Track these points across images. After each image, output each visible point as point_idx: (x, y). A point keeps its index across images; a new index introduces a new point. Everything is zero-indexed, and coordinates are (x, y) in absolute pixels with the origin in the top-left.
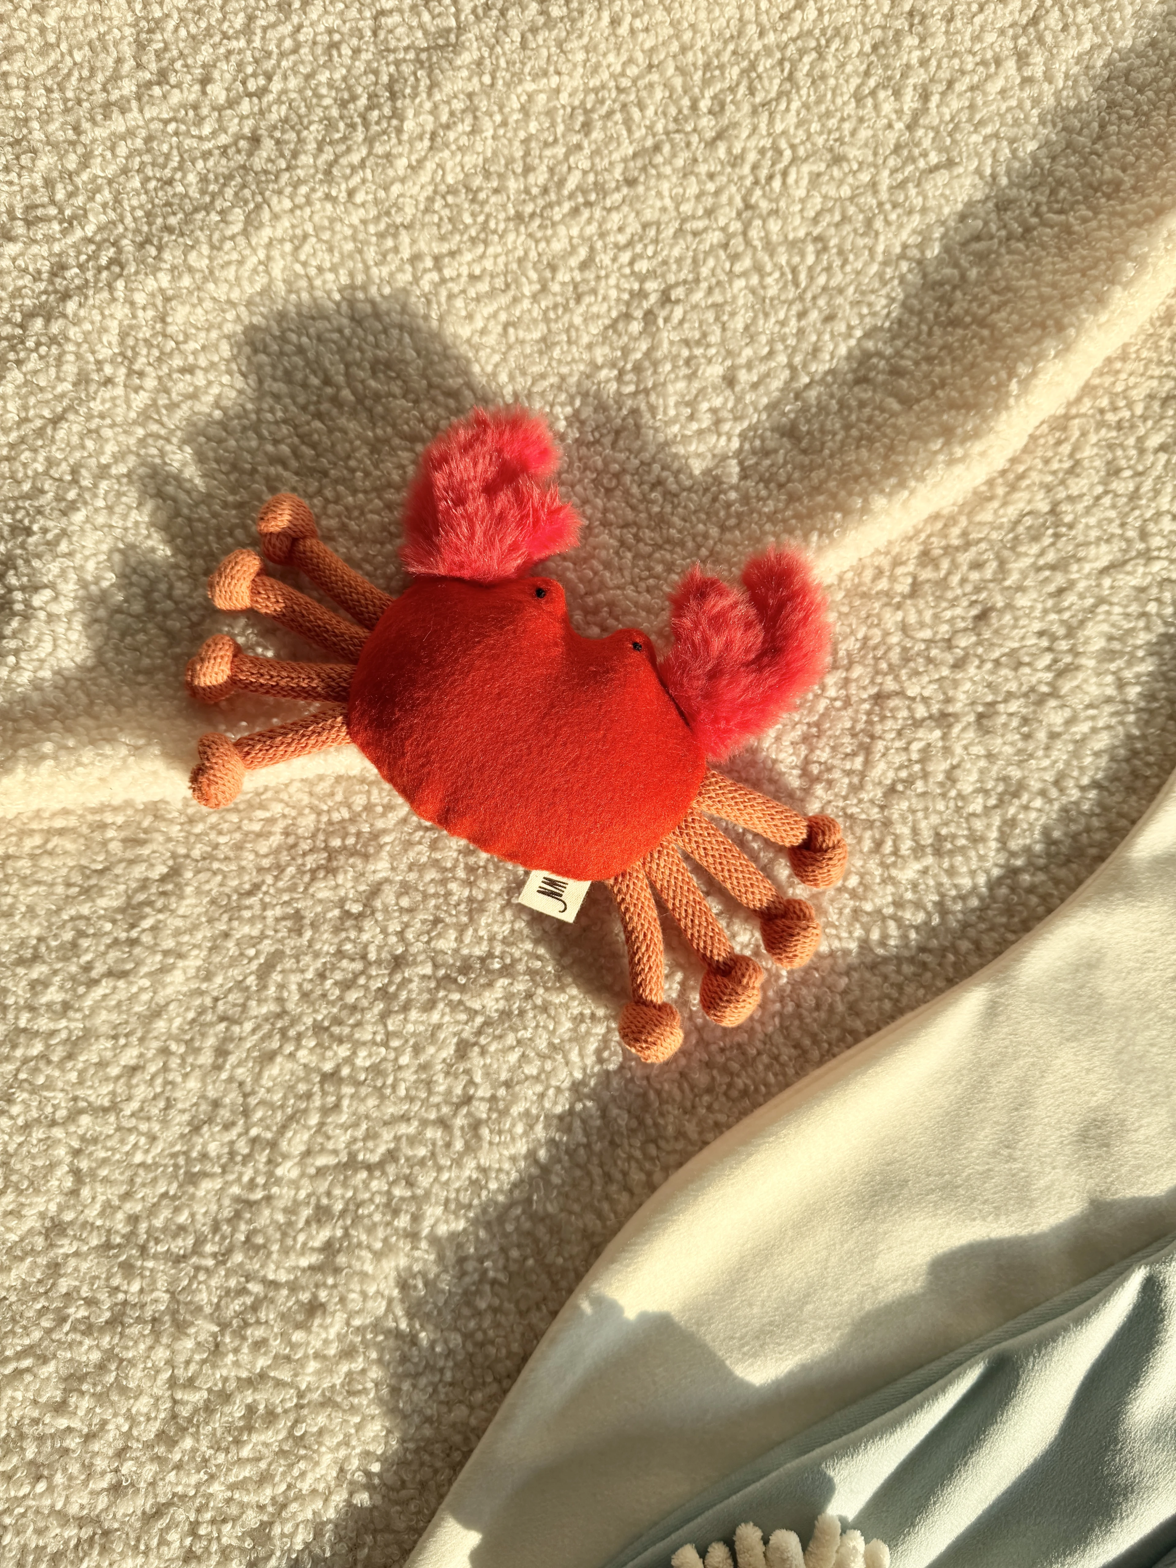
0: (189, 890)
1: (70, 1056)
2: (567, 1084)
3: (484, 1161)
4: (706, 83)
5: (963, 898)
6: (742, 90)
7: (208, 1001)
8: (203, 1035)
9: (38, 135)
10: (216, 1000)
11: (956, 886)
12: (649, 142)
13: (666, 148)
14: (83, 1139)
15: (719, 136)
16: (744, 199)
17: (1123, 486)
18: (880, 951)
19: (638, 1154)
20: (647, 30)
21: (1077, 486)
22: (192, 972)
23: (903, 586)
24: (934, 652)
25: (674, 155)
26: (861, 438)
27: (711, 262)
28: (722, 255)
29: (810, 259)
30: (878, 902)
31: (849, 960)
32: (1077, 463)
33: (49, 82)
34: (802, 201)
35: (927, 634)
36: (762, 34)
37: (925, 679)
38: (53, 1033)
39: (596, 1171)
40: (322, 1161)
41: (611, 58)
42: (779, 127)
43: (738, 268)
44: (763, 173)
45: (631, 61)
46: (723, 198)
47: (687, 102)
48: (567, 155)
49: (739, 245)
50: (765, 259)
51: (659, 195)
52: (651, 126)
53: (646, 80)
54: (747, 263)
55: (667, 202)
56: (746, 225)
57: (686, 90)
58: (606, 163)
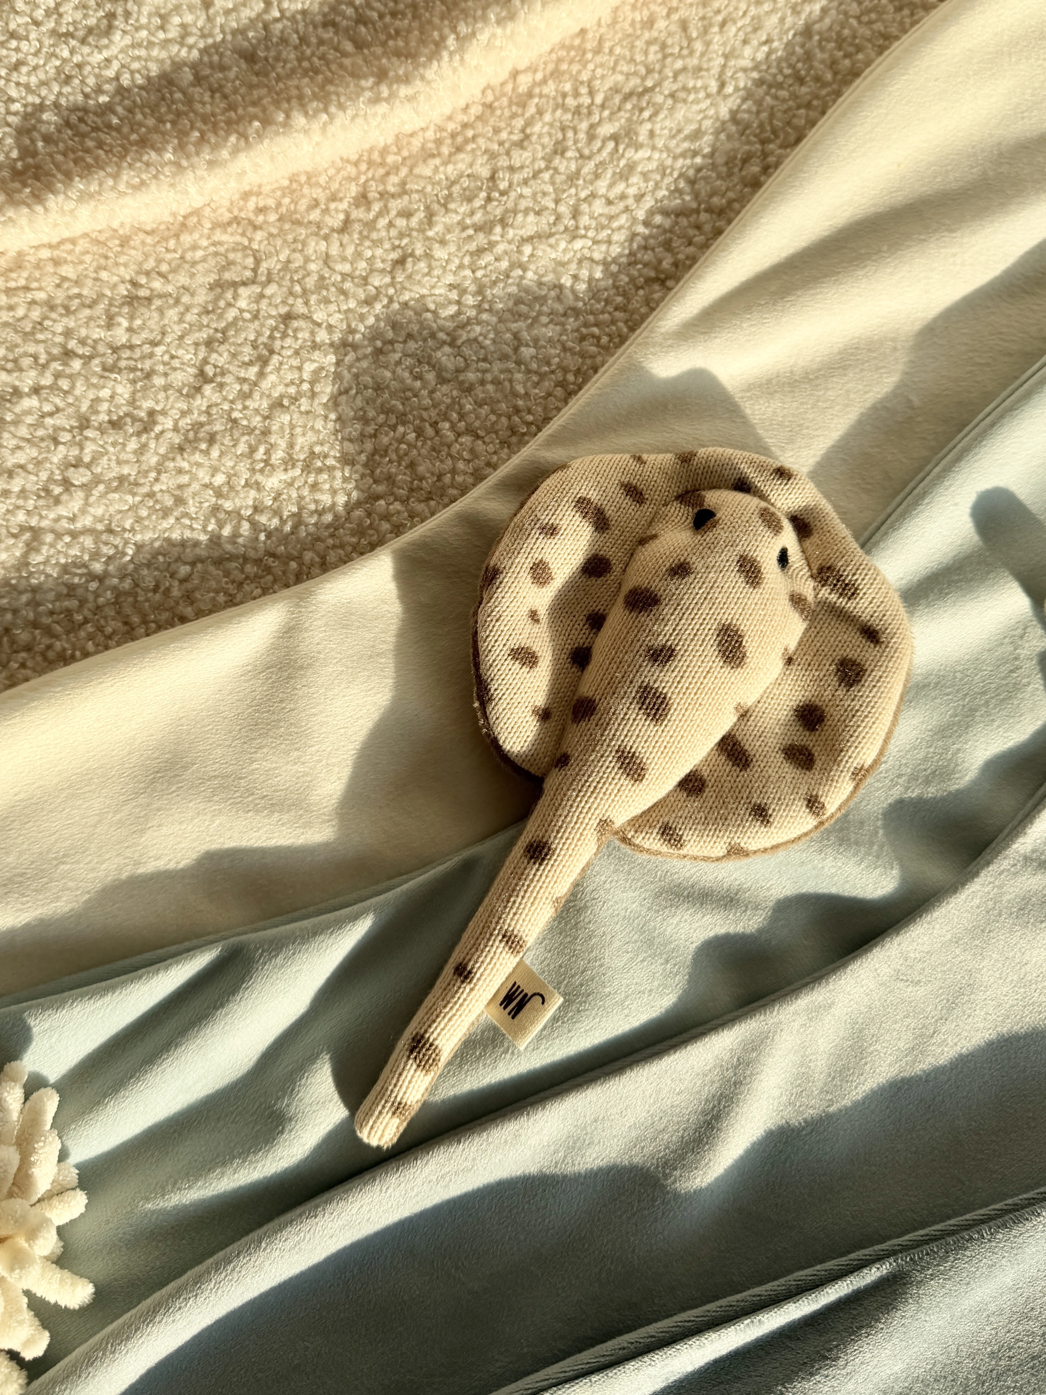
5: (320, 513)
11: (316, 502)
17: (565, 165)
18: (229, 547)
21: (519, 157)
23: (336, 220)
24: (348, 285)
30: (238, 502)
31: (197, 551)
32: (527, 137)
35: (347, 268)
37: (333, 307)
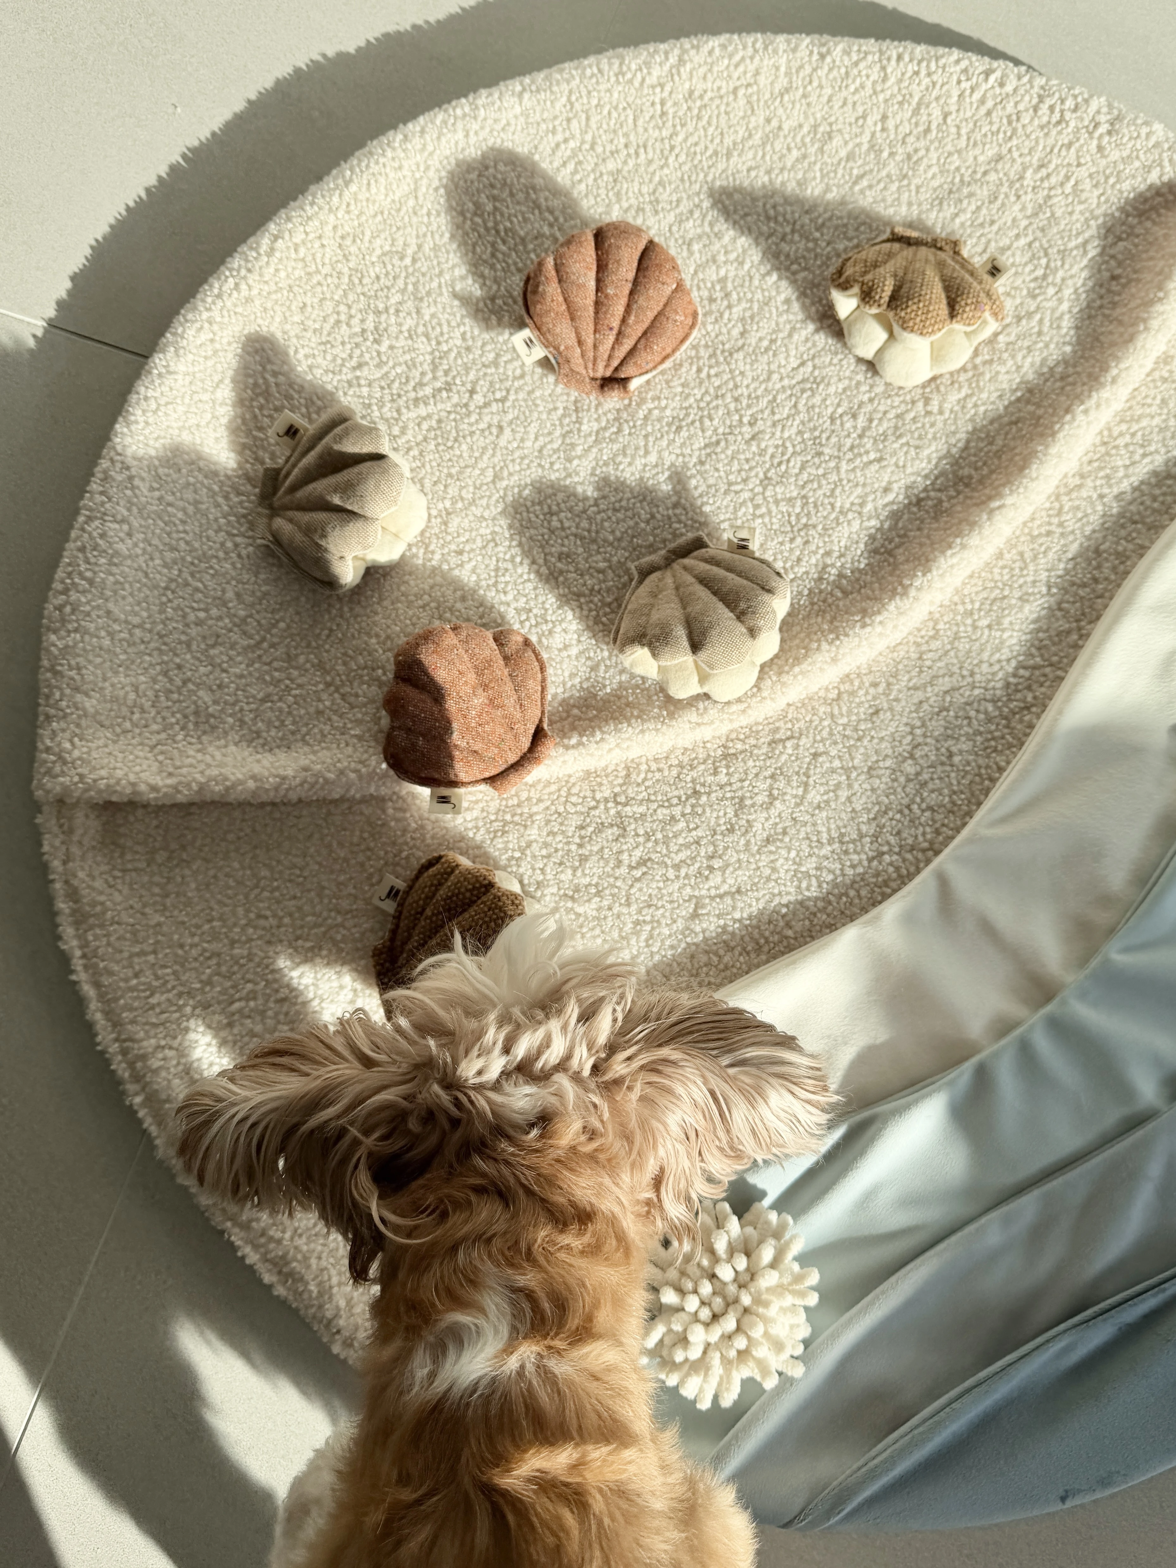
4: (749, 406)
6: (767, 412)
9: (377, 413)
11: (850, 861)
12: (714, 439)
13: (723, 444)
15: (753, 438)
16: (765, 474)
20: (716, 375)
24: (846, 731)
25: (727, 448)
26: (819, 610)
27: (743, 509)
28: (750, 504)
29: (798, 510)
30: (807, 867)
33: (383, 384)
34: (797, 475)
35: (844, 721)
36: (781, 379)
37: (841, 746)
41: (696, 391)
42: (786, 435)
43: (758, 512)
44: (776, 461)
45: (707, 392)
46: (753, 474)
47: (737, 417)
48: (668, 445)
49: (759, 500)
50: (773, 508)
51: (717, 470)
52: (716, 430)
53: (714, 404)
54: (763, 510)
55: (722, 474)
56: (765, 489)
57: (737, 411)
58: (689, 451)
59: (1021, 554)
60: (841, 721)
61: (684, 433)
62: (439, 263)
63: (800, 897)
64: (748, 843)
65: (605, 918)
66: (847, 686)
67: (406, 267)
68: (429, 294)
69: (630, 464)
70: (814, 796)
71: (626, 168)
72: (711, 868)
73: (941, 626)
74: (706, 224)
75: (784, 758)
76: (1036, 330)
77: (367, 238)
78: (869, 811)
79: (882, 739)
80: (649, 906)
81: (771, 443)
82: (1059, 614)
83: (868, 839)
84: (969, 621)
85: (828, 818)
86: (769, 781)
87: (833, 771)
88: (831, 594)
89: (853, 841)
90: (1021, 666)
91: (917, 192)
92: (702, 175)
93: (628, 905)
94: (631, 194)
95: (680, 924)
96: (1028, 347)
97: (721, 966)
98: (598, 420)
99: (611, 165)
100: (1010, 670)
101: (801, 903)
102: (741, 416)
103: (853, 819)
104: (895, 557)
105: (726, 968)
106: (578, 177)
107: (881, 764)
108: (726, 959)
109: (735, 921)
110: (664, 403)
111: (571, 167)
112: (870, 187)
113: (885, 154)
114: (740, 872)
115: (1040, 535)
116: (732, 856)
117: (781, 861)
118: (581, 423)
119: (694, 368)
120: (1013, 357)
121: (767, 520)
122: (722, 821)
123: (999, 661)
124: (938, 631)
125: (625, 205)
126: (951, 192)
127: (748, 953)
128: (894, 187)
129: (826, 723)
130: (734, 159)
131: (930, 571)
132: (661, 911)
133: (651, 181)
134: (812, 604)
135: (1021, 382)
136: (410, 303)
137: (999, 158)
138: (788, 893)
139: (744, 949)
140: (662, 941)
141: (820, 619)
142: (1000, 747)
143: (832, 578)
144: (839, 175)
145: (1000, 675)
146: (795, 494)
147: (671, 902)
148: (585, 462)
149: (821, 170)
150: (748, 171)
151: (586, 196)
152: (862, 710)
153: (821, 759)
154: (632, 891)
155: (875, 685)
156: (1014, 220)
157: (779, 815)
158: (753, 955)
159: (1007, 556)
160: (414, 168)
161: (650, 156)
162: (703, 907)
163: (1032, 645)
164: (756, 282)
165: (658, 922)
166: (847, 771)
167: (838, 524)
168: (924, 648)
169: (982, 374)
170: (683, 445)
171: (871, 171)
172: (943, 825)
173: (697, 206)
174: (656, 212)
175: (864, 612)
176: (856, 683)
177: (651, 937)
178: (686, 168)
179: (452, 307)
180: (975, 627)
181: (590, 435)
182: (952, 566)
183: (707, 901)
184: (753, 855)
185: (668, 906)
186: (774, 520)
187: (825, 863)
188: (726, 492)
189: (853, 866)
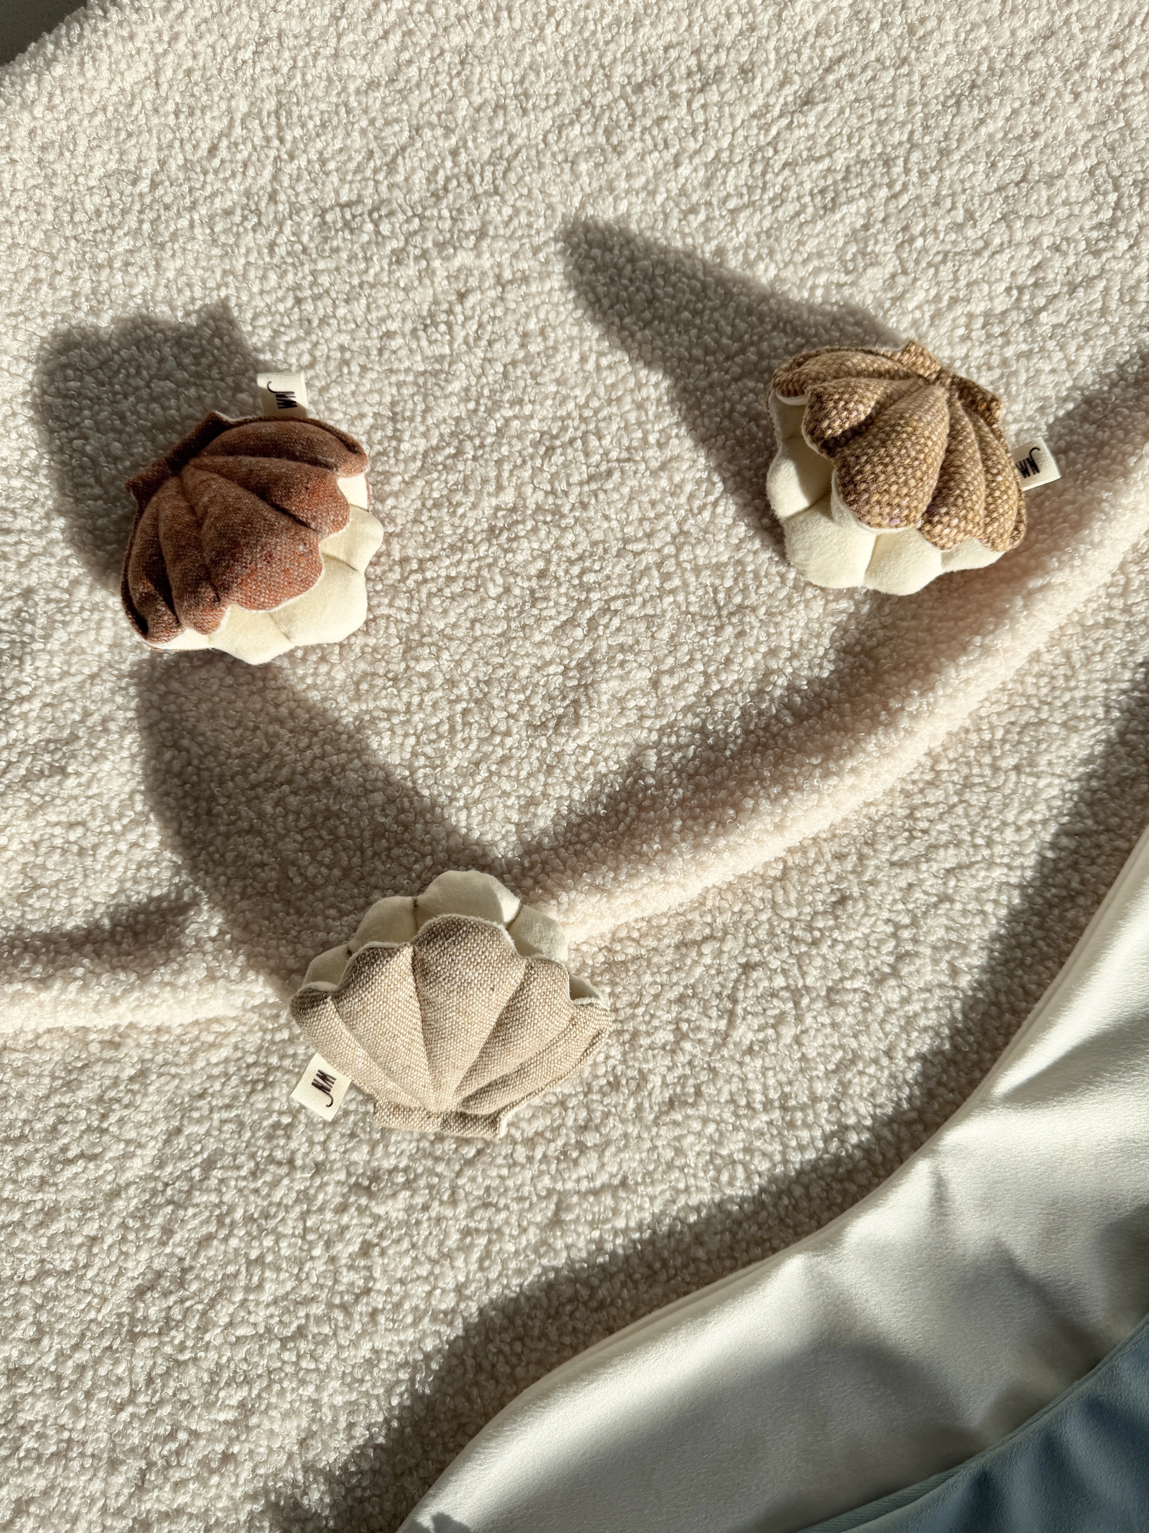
0: (151, 1089)
1: (41, 1224)
2: (451, 1286)
3: (378, 1345)
7: (160, 1187)
8: (153, 1215)
10: (166, 1185)
12: (603, 468)
13: (616, 476)
14: (45, 1296)
15: (663, 467)
16: (680, 524)
17: (975, 799)
18: (728, 1191)
19: (506, 1349)
20: (610, 367)
22: (149, 1160)
24: (796, 930)
25: (622, 484)
26: (758, 744)
27: (645, 581)
28: (655, 573)
29: (729, 583)
30: (731, 1147)
33: (100, 376)
35: (793, 914)
38: (28, 1204)
39: (470, 1362)
40: (241, 1332)
41: (577, 392)
43: (668, 586)
44: (697, 503)
45: (594, 393)
46: (662, 524)
47: (639, 434)
48: (533, 477)
49: (670, 566)
50: (692, 579)
51: (606, 518)
52: (606, 454)
53: (604, 413)
54: (676, 582)
55: (614, 524)
56: (679, 549)
57: (639, 424)
58: (564, 486)
59: (1067, 655)
60: (786, 915)
61: (557, 459)
62: (191, 190)
63: (717, 1197)
64: (639, 1108)
65: (418, 1223)
66: (798, 858)
67: (141, 195)
68: (174, 237)
69: (474, 506)
70: (744, 1034)
71: (479, 43)
72: (581, 1147)
73: (943, 766)
74: (600, 131)
75: (699, 971)
76: (1099, 305)
77: (81, 149)
78: (827, 1058)
79: (849, 945)
80: (486, 1205)
81: (689, 476)
82: (1122, 751)
83: (824, 1106)
84: (987, 760)
85: (765, 1070)
86: (675, 1008)
87: (774, 994)
88: (776, 717)
89: (803, 1108)
90: (1064, 832)
91: (923, 86)
92: (595, 55)
93: (453, 1202)
94: (486, 84)
95: (533, 1235)
96: (1086, 333)
97: (594, 1304)
98: (425, 435)
99: (457, 38)
100: (1048, 838)
101: (720, 1206)
102: (646, 433)
103: (802, 1070)
104: (877, 661)
105: (601, 1306)
106: (406, 56)
107: (848, 985)
108: (602, 1293)
109: (616, 1233)
110: (528, 409)
111: (395, 39)
112: (851, 76)
113: (875, 26)
114: (626, 1155)
115: (1096, 625)
116: (614, 1129)
117: (691, 1139)
118: (400, 440)
119: (576, 356)
120: (1062, 347)
121: (681, 598)
122: (601, 1071)
123: (1031, 823)
124: (938, 773)
125: (478, 100)
126: (973, 86)
127: (635, 1283)
128: (887, 77)
129: (764, 917)
130: (645, 30)
131: (932, 689)
132: (503, 1215)
133: (517, 64)
134: (747, 732)
135: (1074, 388)
136: (145, 251)
137: (1050, 33)
138: (699, 1189)
139: (630, 1276)
140: (504, 1262)
141: (758, 760)
142: (1028, 961)
143: (778, 692)
144: (804, 58)
145: (1033, 846)
146: (724, 558)
147: (520, 1199)
148: (404, 503)
149: (777, 49)
150: (666, 49)
151: (418, 85)
152: (820, 897)
153: (755, 975)
154: (461, 1182)
155: (840, 857)
156: (1069, 132)
157: (690, 1063)
158: (643, 1287)
159: (1047, 657)
160: (153, 36)
161: (517, 24)
162: (569, 1208)
163: (1081, 798)
164: (674, 224)
165: (499, 1231)
166: (796, 995)
167: (791, 606)
168: (918, 800)
169: (1015, 373)
170: (554, 476)
171: (853, 51)
172: (940, 1083)
173: (587, 103)
174: (525, 112)
175: (827, 750)
176: (812, 855)
177: (487, 1254)
178: (571, 43)
179: (209, 258)
180: (995, 769)
181: (414, 458)
182: (967, 681)
183: (575, 1199)
184: (648, 1128)
185: (514, 1206)
186: (692, 598)
187: (758, 1143)
188: (619, 555)
189: (801, 1148)
